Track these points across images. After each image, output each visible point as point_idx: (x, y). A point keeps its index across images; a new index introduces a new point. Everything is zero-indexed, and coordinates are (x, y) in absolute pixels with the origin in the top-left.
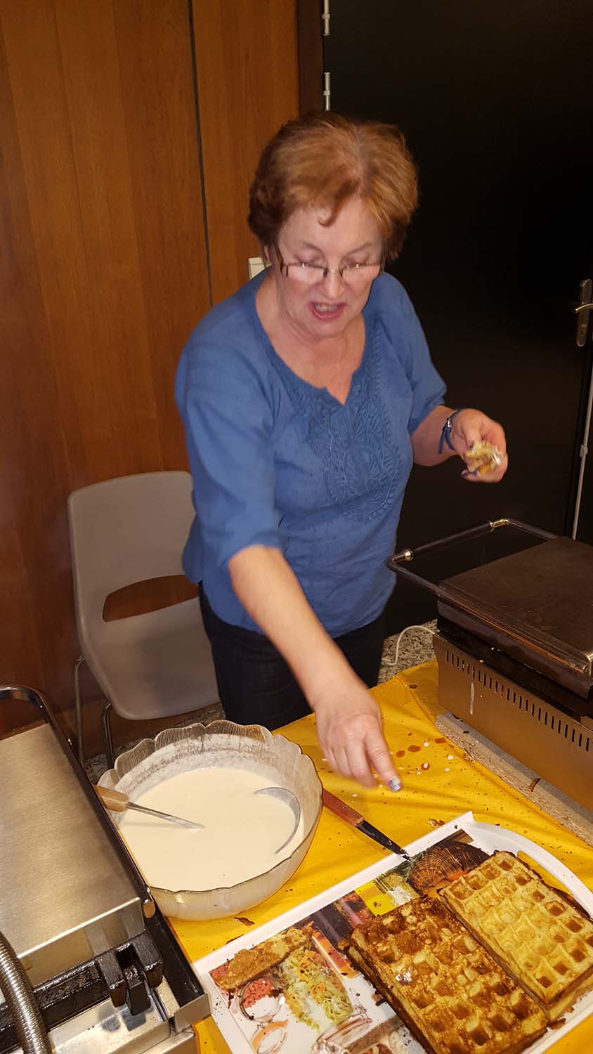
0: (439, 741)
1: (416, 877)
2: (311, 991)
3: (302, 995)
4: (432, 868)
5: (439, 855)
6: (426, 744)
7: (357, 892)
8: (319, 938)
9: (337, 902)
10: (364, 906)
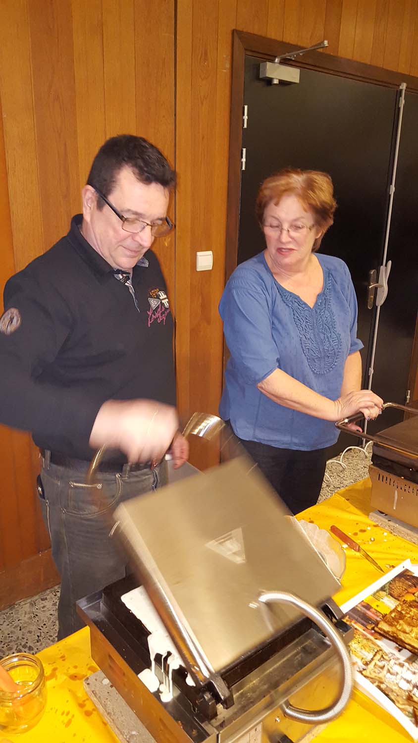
0: (375, 526)
1: (392, 592)
2: (362, 647)
3: (359, 649)
4: (399, 588)
5: (399, 581)
6: (369, 528)
7: (365, 601)
8: (355, 623)
9: (357, 606)
10: (371, 607)
